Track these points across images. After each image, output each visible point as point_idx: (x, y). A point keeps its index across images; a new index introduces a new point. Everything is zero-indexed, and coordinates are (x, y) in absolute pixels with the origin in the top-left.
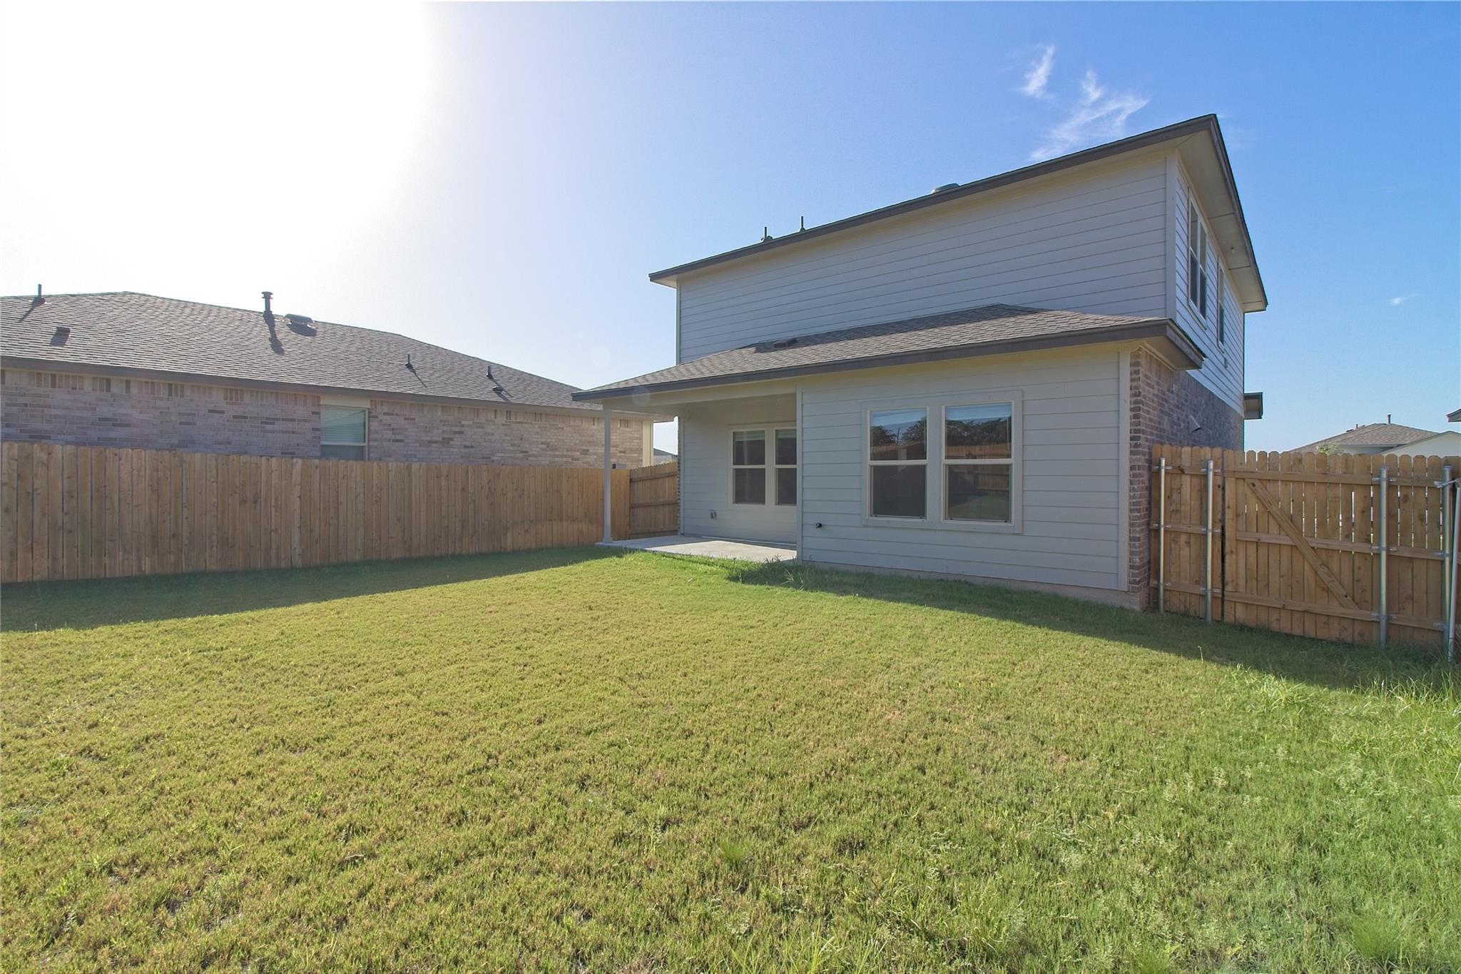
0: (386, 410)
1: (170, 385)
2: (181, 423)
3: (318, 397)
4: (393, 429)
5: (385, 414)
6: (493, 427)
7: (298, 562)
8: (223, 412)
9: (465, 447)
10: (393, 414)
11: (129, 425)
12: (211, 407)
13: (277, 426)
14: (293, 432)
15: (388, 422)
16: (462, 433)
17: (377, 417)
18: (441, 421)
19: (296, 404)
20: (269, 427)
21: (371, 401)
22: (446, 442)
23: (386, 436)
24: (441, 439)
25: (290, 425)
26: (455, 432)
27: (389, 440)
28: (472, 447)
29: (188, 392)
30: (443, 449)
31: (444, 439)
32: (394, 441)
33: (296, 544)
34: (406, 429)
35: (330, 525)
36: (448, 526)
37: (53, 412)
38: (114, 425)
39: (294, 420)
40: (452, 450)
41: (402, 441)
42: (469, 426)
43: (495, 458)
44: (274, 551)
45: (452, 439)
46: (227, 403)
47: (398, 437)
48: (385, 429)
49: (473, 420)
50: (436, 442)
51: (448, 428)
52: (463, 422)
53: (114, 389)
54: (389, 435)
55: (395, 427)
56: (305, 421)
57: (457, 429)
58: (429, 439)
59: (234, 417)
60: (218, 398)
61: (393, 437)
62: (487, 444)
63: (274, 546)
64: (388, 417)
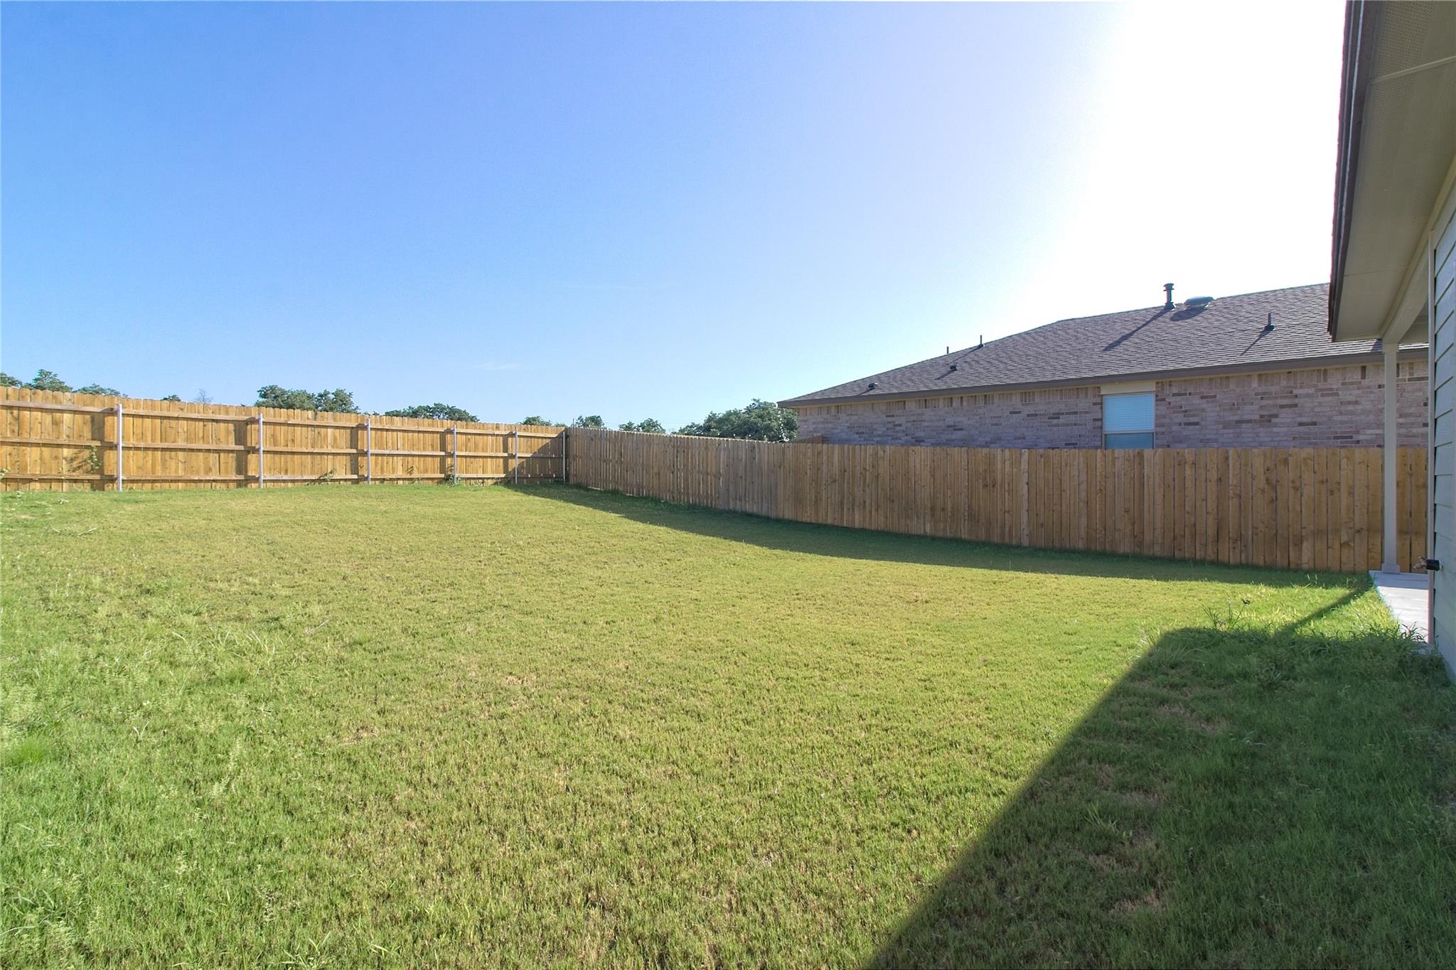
0: (1175, 390)
1: (986, 396)
2: (992, 425)
3: (1099, 388)
4: (1186, 411)
5: (1174, 395)
6: (1356, 392)
7: (1025, 542)
8: (1020, 412)
9: (1301, 424)
10: (1185, 394)
11: (961, 429)
12: (1012, 410)
13: (1062, 420)
14: (1075, 424)
15: (1178, 404)
16: (1296, 405)
17: (1164, 400)
18: (1257, 394)
19: (1078, 397)
20: (1055, 421)
21: (1157, 383)
22: (1267, 420)
23: (1176, 420)
24: (1257, 417)
25: (1072, 417)
26: (1282, 407)
27: (1180, 424)
28: (1314, 424)
29: (996, 401)
30: (1261, 430)
31: (1262, 416)
32: (1186, 424)
33: (1024, 525)
34: (1203, 410)
35: (1053, 511)
36: (1195, 525)
37: (926, 424)
38: (955, 430)
39: (1076, 413)
40: (1275, 430)
41: (1197, 424)
42: (1308, 395)
43: (1361, 437)
44: (1007, 529)
45: (1276, 416)
47: (1192, 420)
48: (1174, 412)
49: (1315, 386)
50: (1249, 421)
51: (1270, 402)
52: (1295, 392)
53: (954, 405)
54: (1180, 418)
55: (1187, 408)
56: (1086, 413)
57: (1286, 402)
58: (1237, 418)
59: (1028, 415)
60: (1016, 401)
61: (1186, 420)
62: (1345, 418)
63: (1007, 526)
64: (1179, 398)
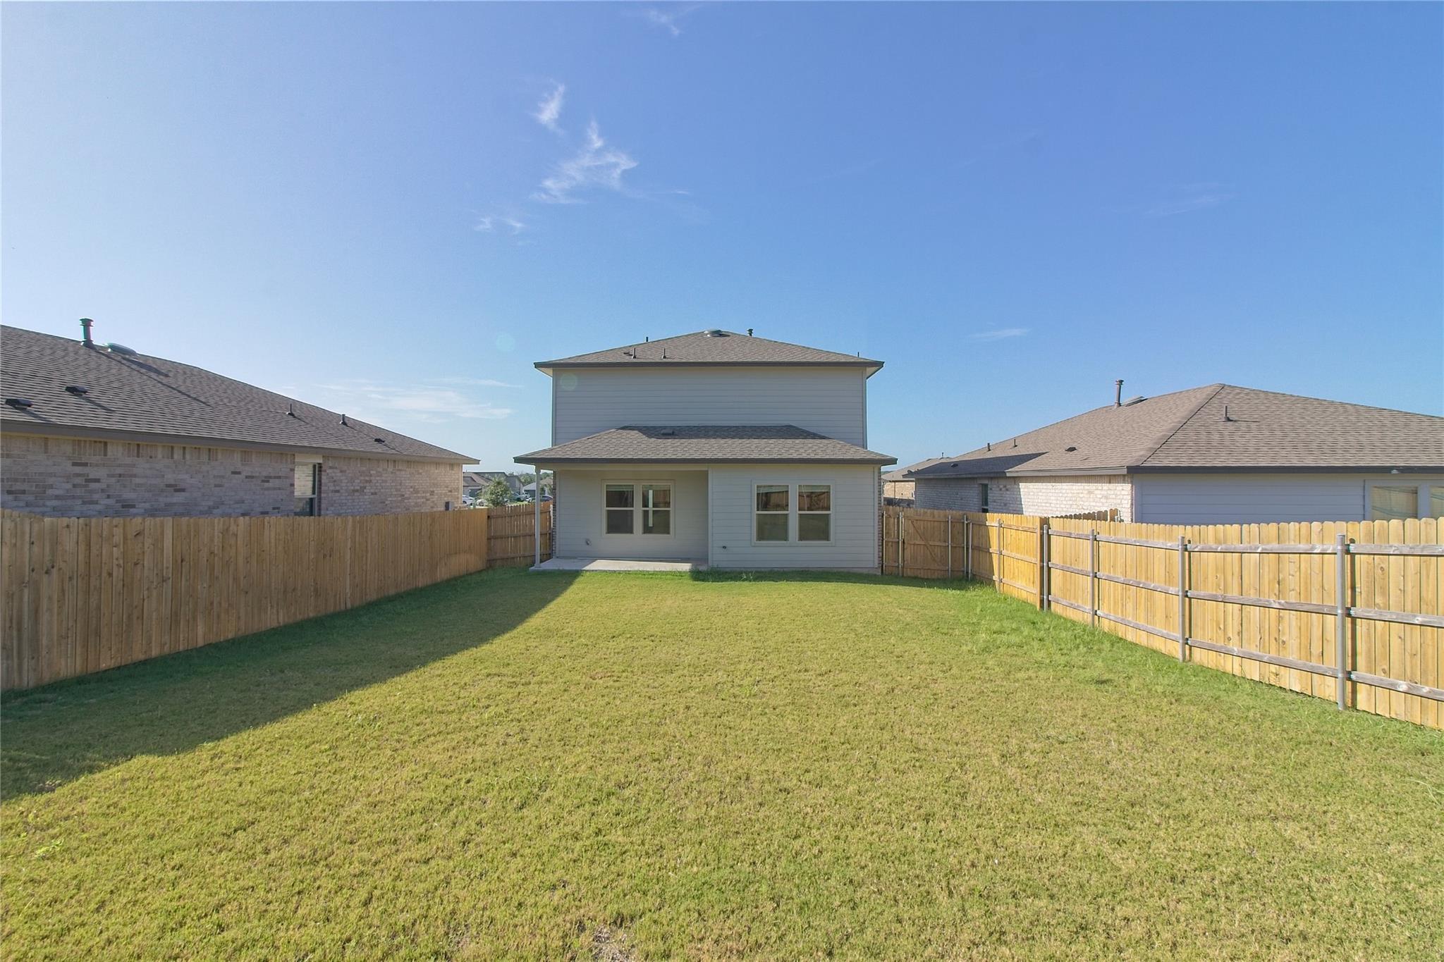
0: (330, 464)
2: (215, 486)
3: (294, 455)
5: (330, 468)
6: (386, 475)
7: (349, 605)
8: (240, 473)
9: (372, 494)
10: (334, 468)
11: (183, 491)
12: (233, 469)
14: (280, 489)
15: (332, 475)
17: (326, 471)
18: (359, 472)
19: (283, 462)
21: (323, 457)
23: (330, 488)
25: (277, 482)
27: (332, 491)
29: (220, 456)
32: (335, 492)
33: (348, 589)
34: (341, 481)
35: (363, 571)
38: (175, 491)
39: (280, 477)
40: (365, 497)
42: (374, 475)
43: (387, 502)
44: (338, 597)
46: (242, 465)
47: (337, 488)
48: (330, 482)
51: (363, 478)
53: (175, 457)
54: (332, 486)
55: (336, 479)
56: (286, 477)
57: (367, 478)
59: (246, 477)
60: (237, 459)
61: (334, 488)
63: (338, 593)
64: (332, 471)
